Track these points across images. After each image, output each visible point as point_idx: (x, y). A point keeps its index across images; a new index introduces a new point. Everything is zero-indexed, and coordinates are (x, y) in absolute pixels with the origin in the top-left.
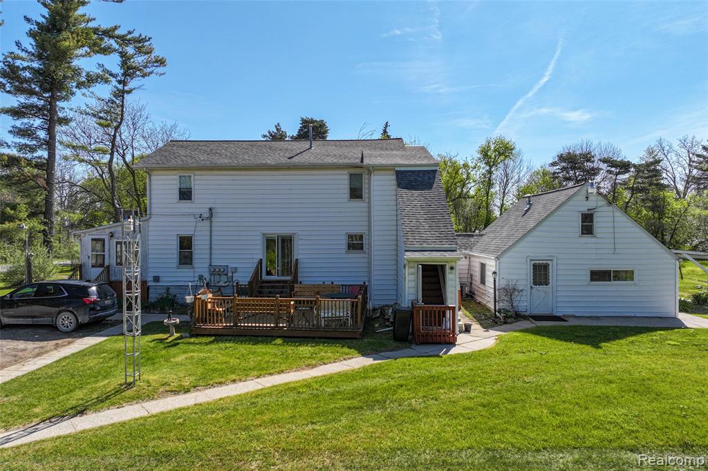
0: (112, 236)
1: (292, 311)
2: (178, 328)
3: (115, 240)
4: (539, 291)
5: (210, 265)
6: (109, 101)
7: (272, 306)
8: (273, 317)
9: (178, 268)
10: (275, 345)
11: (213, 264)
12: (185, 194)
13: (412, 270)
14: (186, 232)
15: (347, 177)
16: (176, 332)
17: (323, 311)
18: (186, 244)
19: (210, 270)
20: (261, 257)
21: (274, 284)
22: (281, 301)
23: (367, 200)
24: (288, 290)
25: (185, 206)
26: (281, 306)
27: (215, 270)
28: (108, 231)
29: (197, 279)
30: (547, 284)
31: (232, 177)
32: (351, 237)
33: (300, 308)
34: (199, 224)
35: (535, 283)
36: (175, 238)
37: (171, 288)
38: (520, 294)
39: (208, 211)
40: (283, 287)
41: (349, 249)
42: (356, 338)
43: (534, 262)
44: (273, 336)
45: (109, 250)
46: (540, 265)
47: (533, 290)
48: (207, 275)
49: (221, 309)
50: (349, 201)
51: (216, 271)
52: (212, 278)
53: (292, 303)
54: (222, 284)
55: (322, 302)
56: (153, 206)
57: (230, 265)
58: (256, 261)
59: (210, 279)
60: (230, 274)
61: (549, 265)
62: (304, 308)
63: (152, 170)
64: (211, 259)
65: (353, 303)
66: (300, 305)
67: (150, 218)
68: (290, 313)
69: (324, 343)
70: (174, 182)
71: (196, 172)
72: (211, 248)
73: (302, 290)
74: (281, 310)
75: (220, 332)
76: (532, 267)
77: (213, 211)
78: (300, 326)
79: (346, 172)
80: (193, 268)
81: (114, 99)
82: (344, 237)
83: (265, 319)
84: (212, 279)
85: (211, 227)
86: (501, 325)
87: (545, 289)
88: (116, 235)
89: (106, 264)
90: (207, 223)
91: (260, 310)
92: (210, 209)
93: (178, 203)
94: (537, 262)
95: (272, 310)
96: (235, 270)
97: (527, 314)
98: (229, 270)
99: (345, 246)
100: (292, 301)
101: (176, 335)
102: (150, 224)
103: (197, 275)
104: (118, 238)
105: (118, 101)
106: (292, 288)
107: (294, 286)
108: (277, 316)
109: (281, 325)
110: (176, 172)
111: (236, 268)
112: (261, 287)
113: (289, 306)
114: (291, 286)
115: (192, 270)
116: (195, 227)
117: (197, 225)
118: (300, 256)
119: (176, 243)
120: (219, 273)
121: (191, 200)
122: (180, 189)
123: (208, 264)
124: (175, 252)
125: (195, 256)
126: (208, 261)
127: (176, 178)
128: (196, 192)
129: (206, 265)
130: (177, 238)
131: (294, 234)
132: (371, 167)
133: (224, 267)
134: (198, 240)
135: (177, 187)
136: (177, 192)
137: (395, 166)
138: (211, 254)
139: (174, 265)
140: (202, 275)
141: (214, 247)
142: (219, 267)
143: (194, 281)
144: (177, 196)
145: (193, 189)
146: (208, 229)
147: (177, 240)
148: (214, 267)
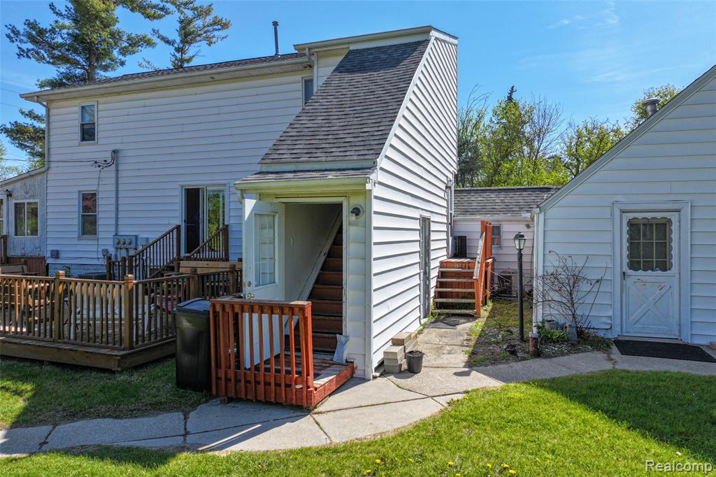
0: (10, 195)
3: (14, 201)
4: (645, 283)
5: (116, 234)
9: (79, 239)
11: (119, 233)
12: (88, 133)
14: (89, 188)
18: (89, 202)
19: (115, 242)
20: (178, 223)
25: (89, 149)
29: (100, 255)
30: (664, 266)
31: (143, 103)
34: (103, 175)
35: (634, 265)
36: (76, 196)
37: (73, 267)
38: (595, 289)
39: (111, 154)
43: (631, 216)
45: (7, 215)
46: (648, 224)
47: (629, 282)
48: (112, 251)
51: (120, 243)
56: (52, 151)
57: (141, 236)
59: (116, 255)
61: (670, 221)
63: (51, 101)
64: (117, 225)
67: (49, 168)
70: (76, 116)
71: (101, 100)
72: (117, 209)
76: (626, 228)
77: (120, 154)
80: (97, 239)
85: (117, 178)
86: (524, 359)
87: (660, 279)
88: (14, 194)
89: (4, 233)
90: (112, 173)
92: (115, 152)
93: (79, 145)
94: (640, 216)
96: (146, 243)
97: (612, 335)
98: (139, 242)
102: (50, 177)
103: (100, 249)
104: (16, 198)
110: (77, 102)
115: (96, 242)
116: (97, 180)
117: (101, 176)
118: (232, 221)
119: (76, 203)
120: (125, 246)
121: (94, 140)
122: (82, 125)
123: (114, 233)
124: (76, 215)
125: (100, 222)
126: (114, 229)
127: (78, 109)
128: (101, 128)
129: (111, 235)
130: (79, 196)
131: (224, 185)
132: (307, 49)
133: (130, 237)
134: (102, 198)
135: (78, 123)
136: (78, 130)
137: (349, 43)
138: (117, 219)
139: (76, 235)
140: (107, 250)
141: (121, 208)
142: (125, 237)
143: (98, 258)
144: (78, 136)
145: (96, 125)
146: (113, 181)
147: (79, 199)
148: (120, 237)
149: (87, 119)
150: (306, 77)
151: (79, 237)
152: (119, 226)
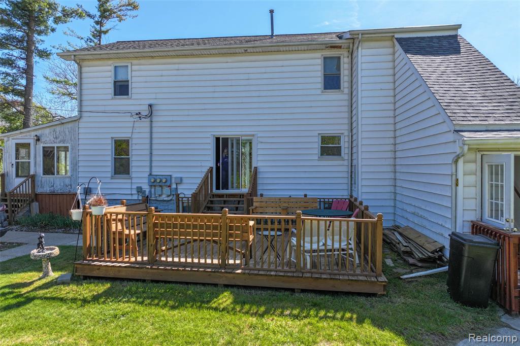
0: (38, 139)
1: (251, 237)
2: (56, 262)
3: (42, 145)
5: (150, 174)
6: (88, 39)
7: (215, 228)
8: (216, 247)
9: (112, 178)
10: (216, 309)
11: (153, 174)
12: (121, 89)
13: (472, 167)
14: (122, 134)
15: (320, 62)
16: (54, 270)
17: (308, 239)
18: (121, 148)
19: (149, 181)
20: (211, 166)
21: (228, 199)
22: (232, 220)
23: (346, 91)
24: (245, 206)
25: (122, 102)
26: (231, 228)
27: (155, 181)
28: (33, 134)
29: (134, 192)
31: (176, 66)
32: (325, 139)
33: (266, 233)
34: (136, 125)
36: (109, 141)
39: (146, 108)
40: (239, 202)
41: (322, 154)
42: (374, 295)
44: (216, 285)
45: (35, 157)
48: (146, 188)
49: (132, 232)
50: (322, 92)
51: (157, 182)
52: (153, 190)
53: (251, 223)
54: (164, 197)
55: (308, 223)
57: (174, 175)
58: (205, 170)
59: (150, 192)
60: (174, 186)
62: (273, 233)
63: (84, 60)
64: (151, 167)
65: (358, 225)
66: (266, 226)
68: (247, 241)
69: (317, 306)
70: (109, 74)
71: (135, 62)
72: (151, 153)
73: (263, 204)
74: (231, 236)
75: (123, 275)
77: (154, 108)
78: (265, 267)
79: (318, 55)
80: (131, 178)
81: (93, 39)
82: (316, 139)
83: (202, 252)
84: (153, 192)
85: (151, 127)
88: (43, 139)
89: (32, 173)
90: (146, 123)
91: (195, 234)
92: (150, 106)
93: (113, 99)
95: (215, 235)
96: (180, 181)
98: (173, 181)
99: (317, 151)
100: (250, 219)
101: (54, 275)
102: (81, 125)
103: (135, 186)
104: (44, 143)
105: (96, 41)
106: (250, 203)
107: (252, 199)
108: (223, 246)
109: (231, 262)
110: (110, 62)
111: (181, 179)
112: (212, 202)
113: (245, 230)
114: (248, 199)
115: (129, 181)
116: (132, 128)
117: (135, 126)
118: (259, 164)
119: (110, 147)
120: (160, 184)
121: (128, 95)
122: (115, 82)
123: (149, 174)
124: (109, 158)
125: (133, 164)
126: (148, 170)
127: (112, 68)
128: (134, 85)
129: (146, 175)
130: (112, 142)
131: (253, 135)
132: (360, 35)
133: (166, 177)
134: (136, 144)
135: (112, 80)
136: (112, 86)
137: (394, 33)
138: (151, 161)
139: (109, 175)
140: (141, 187)
141: (154, 152)
142: (161, 177)
143: (132, 194)
144: (112, 91)
145: (130, 82)
146: (148, 130)
147: (112, 144)
148: (155, 177)
149: (121, 77)
150: (325, 55)
151: (112, 176)
152: (153, 167)
